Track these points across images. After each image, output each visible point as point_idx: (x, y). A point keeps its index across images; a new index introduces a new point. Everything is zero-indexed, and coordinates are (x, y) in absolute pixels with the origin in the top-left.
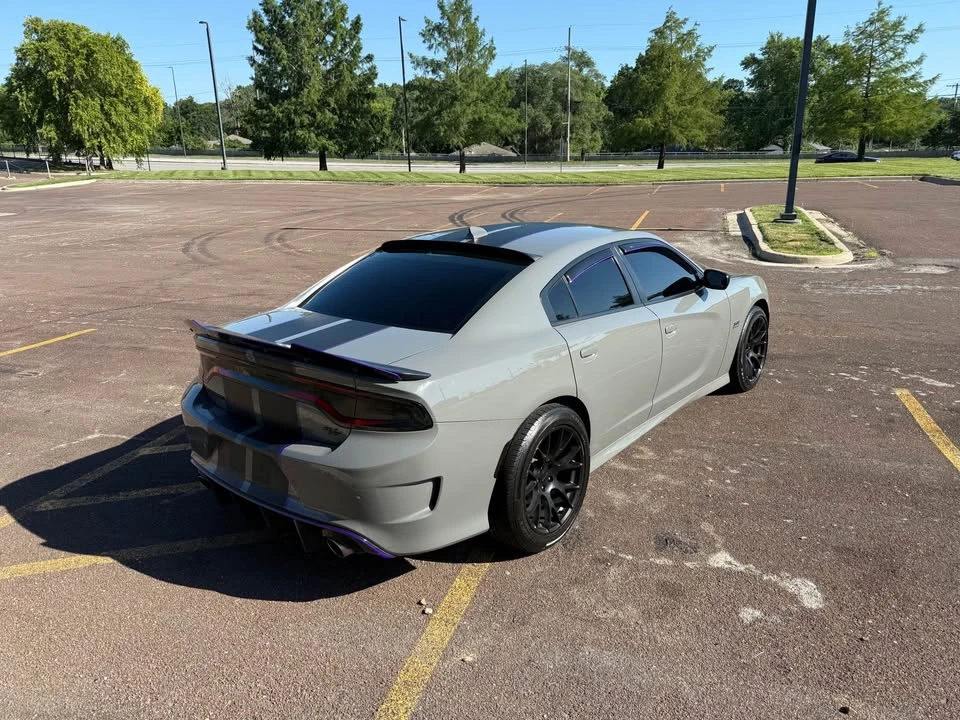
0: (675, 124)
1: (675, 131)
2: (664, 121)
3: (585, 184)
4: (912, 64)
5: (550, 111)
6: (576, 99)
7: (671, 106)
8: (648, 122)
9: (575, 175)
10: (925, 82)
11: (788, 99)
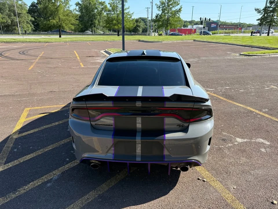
0: (64, 22)
1: (64, 25)
2: (59, 21)
3: (40, 42)
4: (127, 8)
5: (9, 16)
6: (19, 12)
7: (61, 16)
8: (54, 21)
9: (34, 39)
10: (131, 14)
11: (91, 17)
